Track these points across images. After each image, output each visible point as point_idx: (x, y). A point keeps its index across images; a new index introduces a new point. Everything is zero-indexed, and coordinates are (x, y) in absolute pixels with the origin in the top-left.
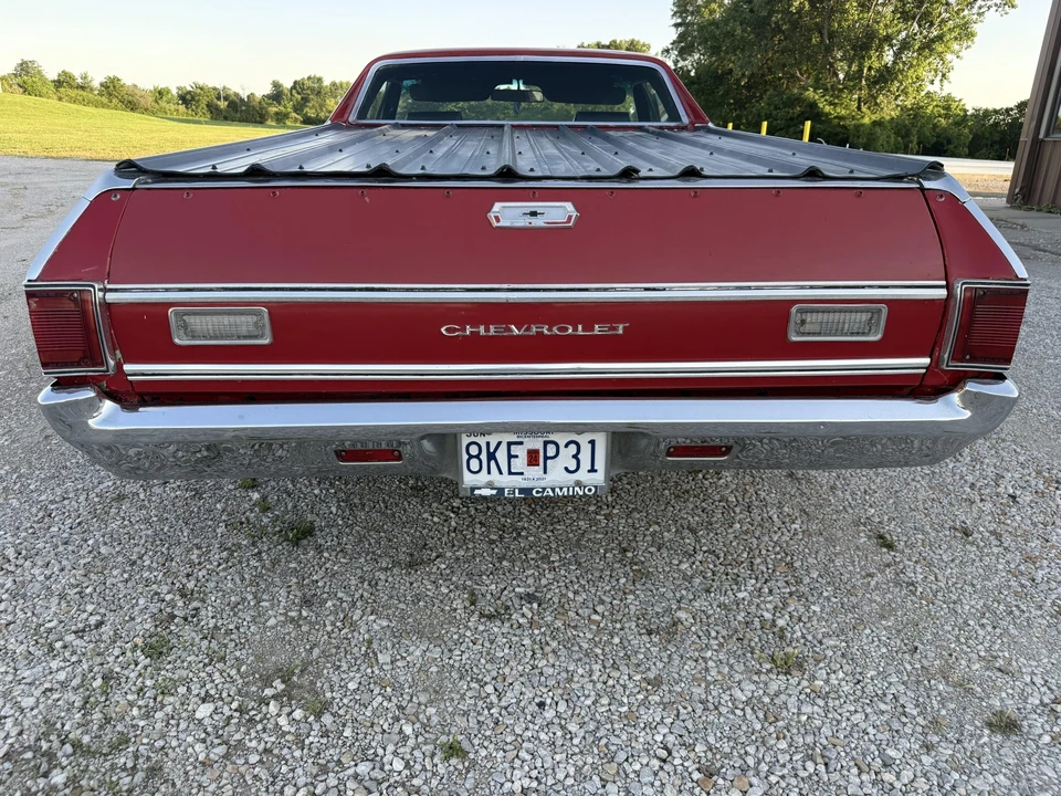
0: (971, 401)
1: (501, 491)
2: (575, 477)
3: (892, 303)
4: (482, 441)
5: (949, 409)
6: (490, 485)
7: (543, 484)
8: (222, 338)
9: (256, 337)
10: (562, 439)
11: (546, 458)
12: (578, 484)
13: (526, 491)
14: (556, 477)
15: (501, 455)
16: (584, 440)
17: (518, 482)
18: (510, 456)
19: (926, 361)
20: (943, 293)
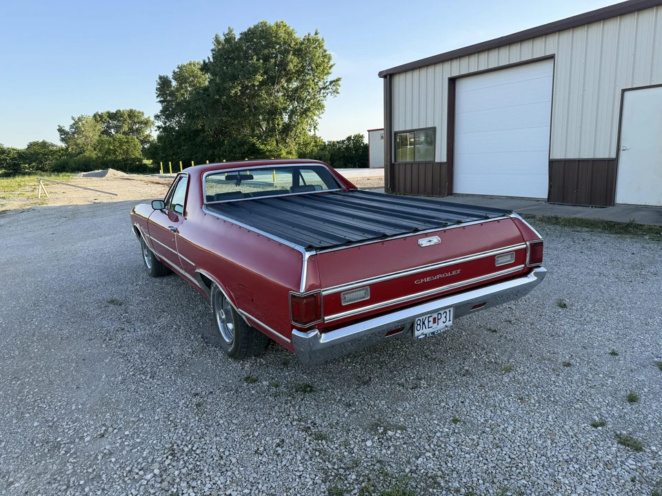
0: (536, 274)
1: (426, 335)
2: (445, 324)
3: (515, 251)
4: (421, 318)
5: (531, 278)
6: (423, 334)
7: (437, 329)
8: (356, 300)
9: (364, 298)
10: (442, 312)
11: (438, 319)
12: (446, 326)
13: (433, 333)
14: (440, 326)
15: (426, 322)
16: (447, 311)
17: (431, 330)
18: (429, 322)
19: (523, 265)
20: (525, 246)
